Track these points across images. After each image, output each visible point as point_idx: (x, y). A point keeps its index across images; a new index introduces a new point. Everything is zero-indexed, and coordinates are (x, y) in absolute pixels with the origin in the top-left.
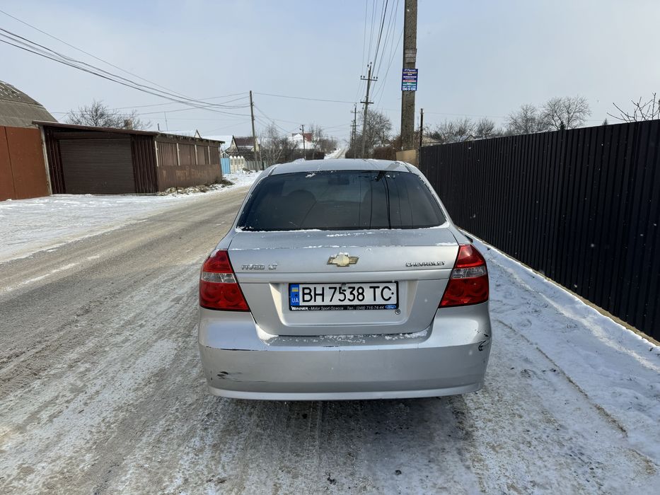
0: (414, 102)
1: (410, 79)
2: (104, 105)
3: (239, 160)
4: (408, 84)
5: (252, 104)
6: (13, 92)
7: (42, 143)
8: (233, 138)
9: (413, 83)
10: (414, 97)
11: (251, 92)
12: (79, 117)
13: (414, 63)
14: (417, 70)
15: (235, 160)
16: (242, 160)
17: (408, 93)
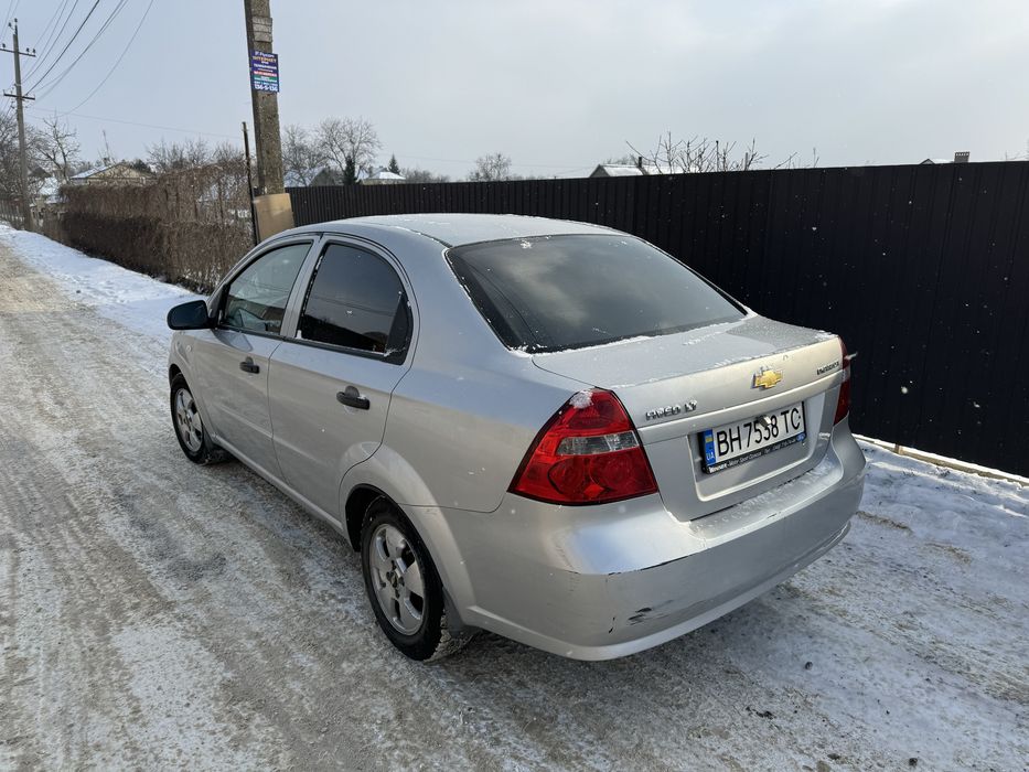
0: (276, 111)
1: (266, 70)
4: (263, 79)
9: (271, 77)
10: (276, 103)
13: (270, 43)
14: (276, 56)
17: (265, 94)
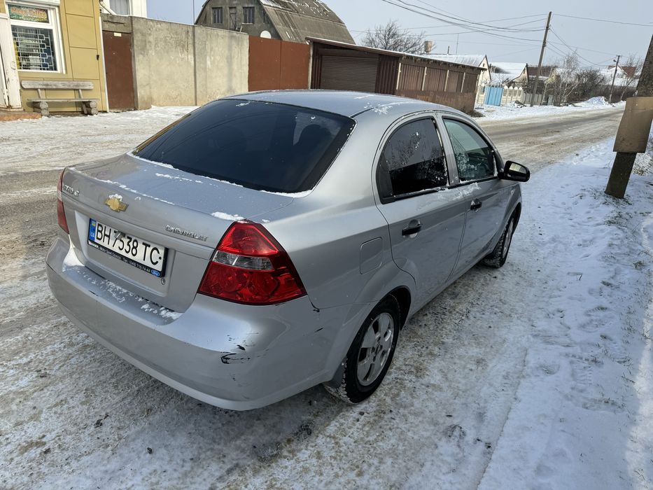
2: (397, 24)
3: (516, 91)
5: (547, 28)
6: (325, 10)
7: (310, 58)
8: (527, 66)
11: (550, 13)
12: (374, 36)
15: (511, 91)
16: (520, 91)
